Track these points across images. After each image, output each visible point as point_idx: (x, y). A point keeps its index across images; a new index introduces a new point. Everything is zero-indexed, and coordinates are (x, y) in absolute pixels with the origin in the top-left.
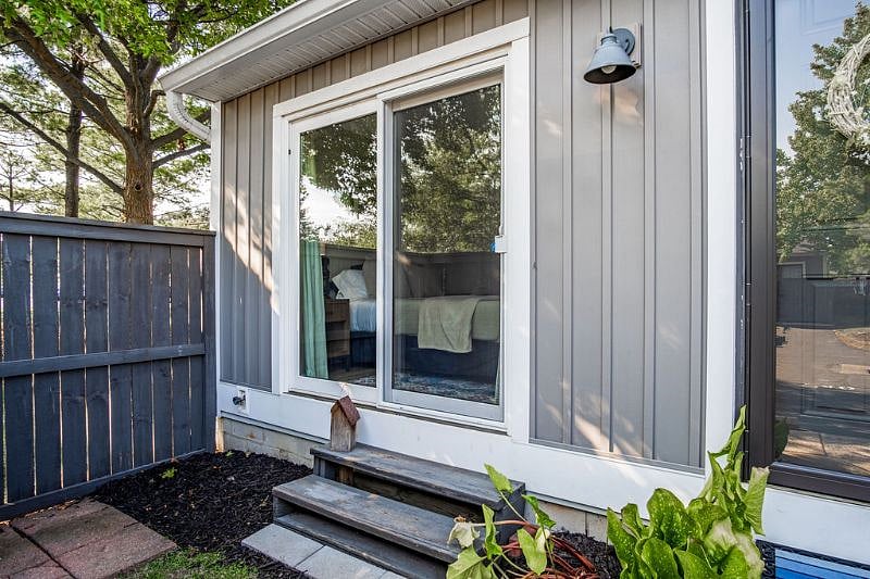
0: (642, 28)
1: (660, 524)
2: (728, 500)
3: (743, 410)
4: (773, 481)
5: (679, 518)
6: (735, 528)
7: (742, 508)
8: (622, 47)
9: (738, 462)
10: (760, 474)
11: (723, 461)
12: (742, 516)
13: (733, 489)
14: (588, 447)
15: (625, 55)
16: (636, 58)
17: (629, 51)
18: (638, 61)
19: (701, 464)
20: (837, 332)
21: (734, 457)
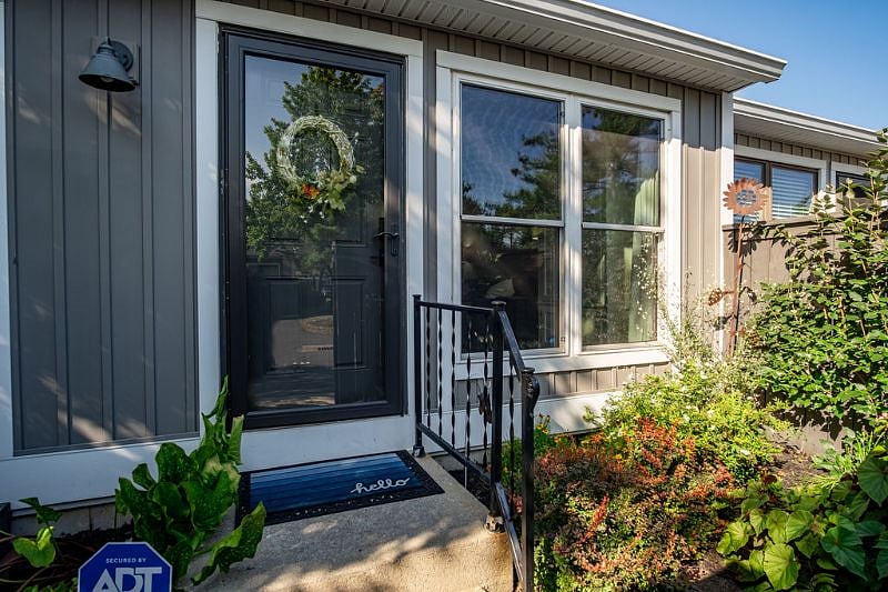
0: (140, 50)
1: (166, 471)
2: (217, 444)
3: (226, 379)
4: (247, 427)
5: (181, 461)
6: (222, 461)
7: (226, 447)
8: (120, 62)
9: (224, 418)
10: (238, 421)
11: (213, 420)
12: (227, 452)
13: (220, 437)
14: (84, 443)
15: (123, 71)
16: (134, 74)
17: (127, 66)
18: (136, 78)
19: (197, 429)
20: (301, 321)
21: (221, 415)
